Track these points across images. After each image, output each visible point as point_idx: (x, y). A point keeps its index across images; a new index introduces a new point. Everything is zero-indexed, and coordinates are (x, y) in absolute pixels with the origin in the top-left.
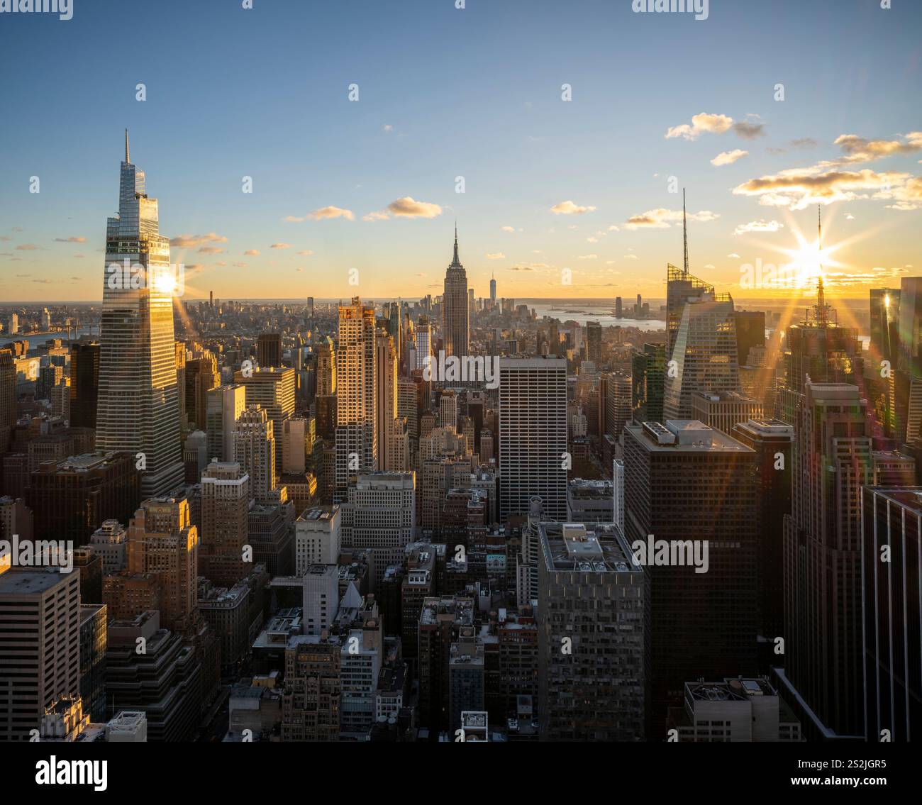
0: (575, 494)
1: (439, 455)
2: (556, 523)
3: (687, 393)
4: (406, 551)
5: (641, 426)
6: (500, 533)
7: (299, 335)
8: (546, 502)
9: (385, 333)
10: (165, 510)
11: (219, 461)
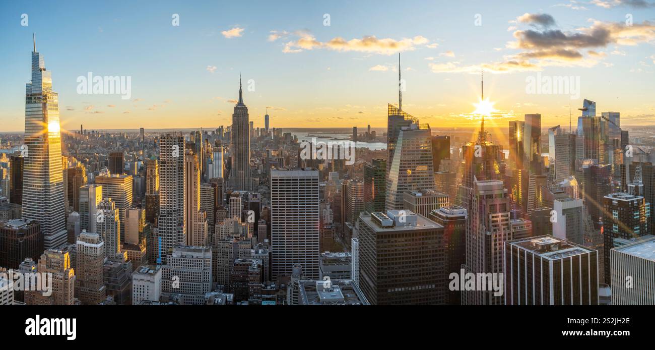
0: (325, 262)
1: (229, 236)
2: (311, 280)
3: (400, 192)
4: (206, 296)
5: (370, 215)
6: (271, 288)
7: (135, 153)
8: (304, 267)
9: (192, 152)
10: (56, 257)
11: (86, 231)
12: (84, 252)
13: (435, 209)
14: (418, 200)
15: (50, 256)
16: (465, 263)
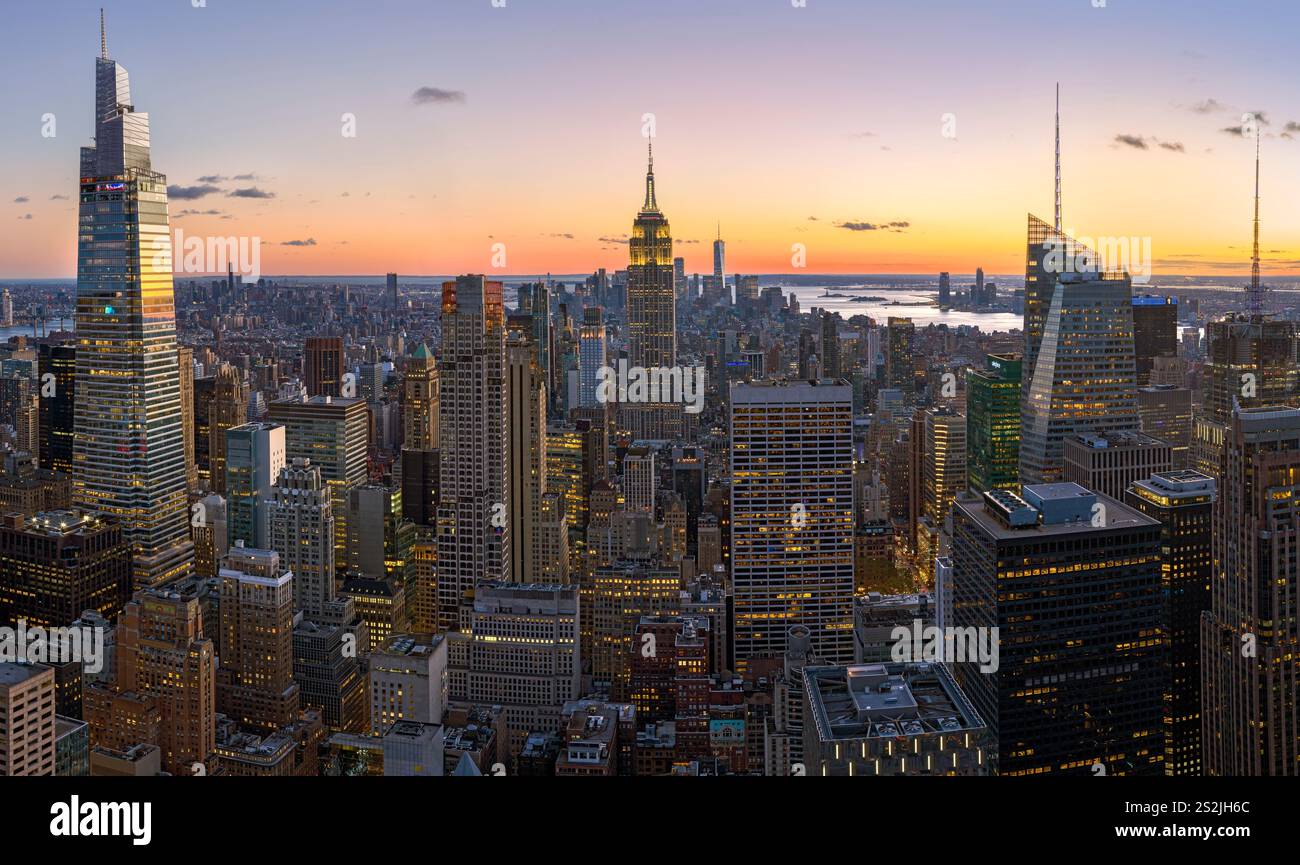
0: (869, 619)
1: (623, 558)
2: (835, 665)
3: (1057, 439)
4: (564, 711)
5: (982, 498)
6: (734, 686)
7: (373, 341)
8: (817, 634)
9: (523, 339)
10: (166, 609)
11: (246, 545)
12: (241, 598)
13: (1138, 479)
14: (1098, 458)
15: (149, 606)
16: (1210, 608)
